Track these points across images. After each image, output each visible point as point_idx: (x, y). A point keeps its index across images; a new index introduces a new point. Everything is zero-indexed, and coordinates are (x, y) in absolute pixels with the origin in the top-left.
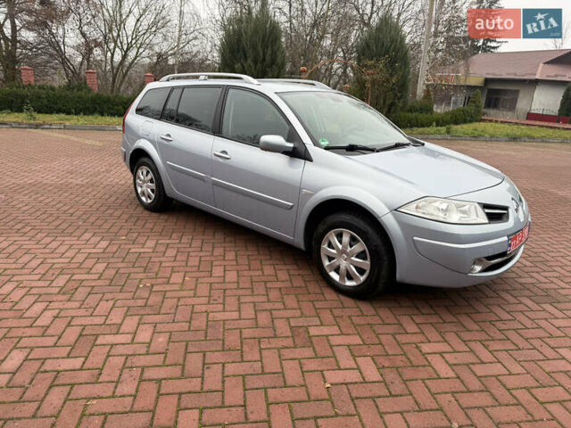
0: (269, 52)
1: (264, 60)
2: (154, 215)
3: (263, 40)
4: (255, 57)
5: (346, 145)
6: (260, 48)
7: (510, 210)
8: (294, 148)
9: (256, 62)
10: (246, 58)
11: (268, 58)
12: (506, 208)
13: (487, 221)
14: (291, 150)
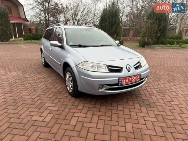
0: (114, 19)
1: (112, 22)
2: (44, 68)
3: (112, 16)
4: (109, 21)
5: (78, 45)
6: (111, 18)
7: (123, 69)
8: (61, 45)
9: (109, 23)
10: (106, 22)
11: (113, 21)
12: (122, 68)
13: (108, 72)
14: (60, 46)
